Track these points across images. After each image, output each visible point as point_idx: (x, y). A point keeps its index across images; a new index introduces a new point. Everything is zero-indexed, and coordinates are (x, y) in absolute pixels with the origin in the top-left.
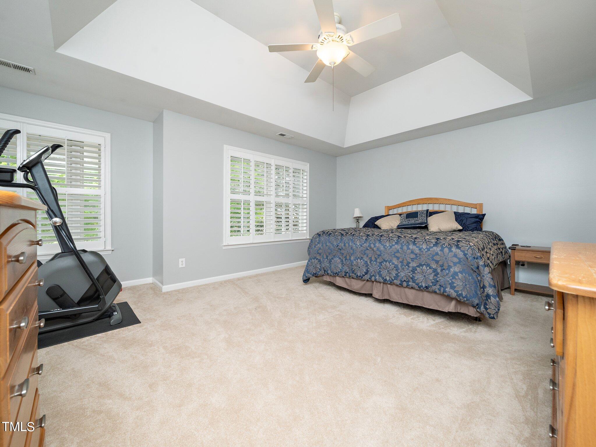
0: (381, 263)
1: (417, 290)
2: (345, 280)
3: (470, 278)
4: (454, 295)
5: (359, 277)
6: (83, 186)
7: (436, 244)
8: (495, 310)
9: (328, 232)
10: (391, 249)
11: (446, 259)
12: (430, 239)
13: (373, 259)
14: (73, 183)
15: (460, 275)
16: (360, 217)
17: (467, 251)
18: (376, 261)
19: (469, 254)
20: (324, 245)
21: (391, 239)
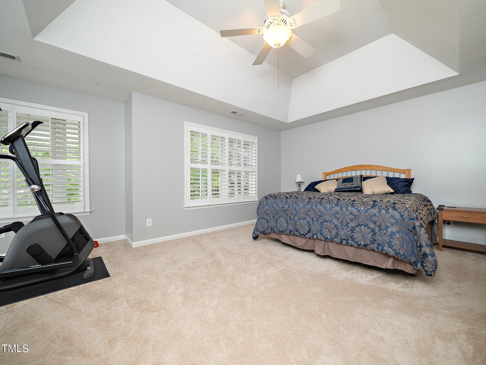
0: (322, 223)
1: (356, 248)
2: (290, 237)
3: (407, 237)
4: (392, 253)
5: (303, 235)
6: (65, 158)
7: (374, 206)
8: (432, 268)
9: (275, 195)
10: (332, 211)
11: (383, 219)
12: (367, 201)
13: (315, 219)
14: (57, 155)
15: (397, 235)
16: (301, 182)
17: (404, 213)
18: (317, 221)
19: (405, 215)
20: (271, 207)
21: (331, 201)
